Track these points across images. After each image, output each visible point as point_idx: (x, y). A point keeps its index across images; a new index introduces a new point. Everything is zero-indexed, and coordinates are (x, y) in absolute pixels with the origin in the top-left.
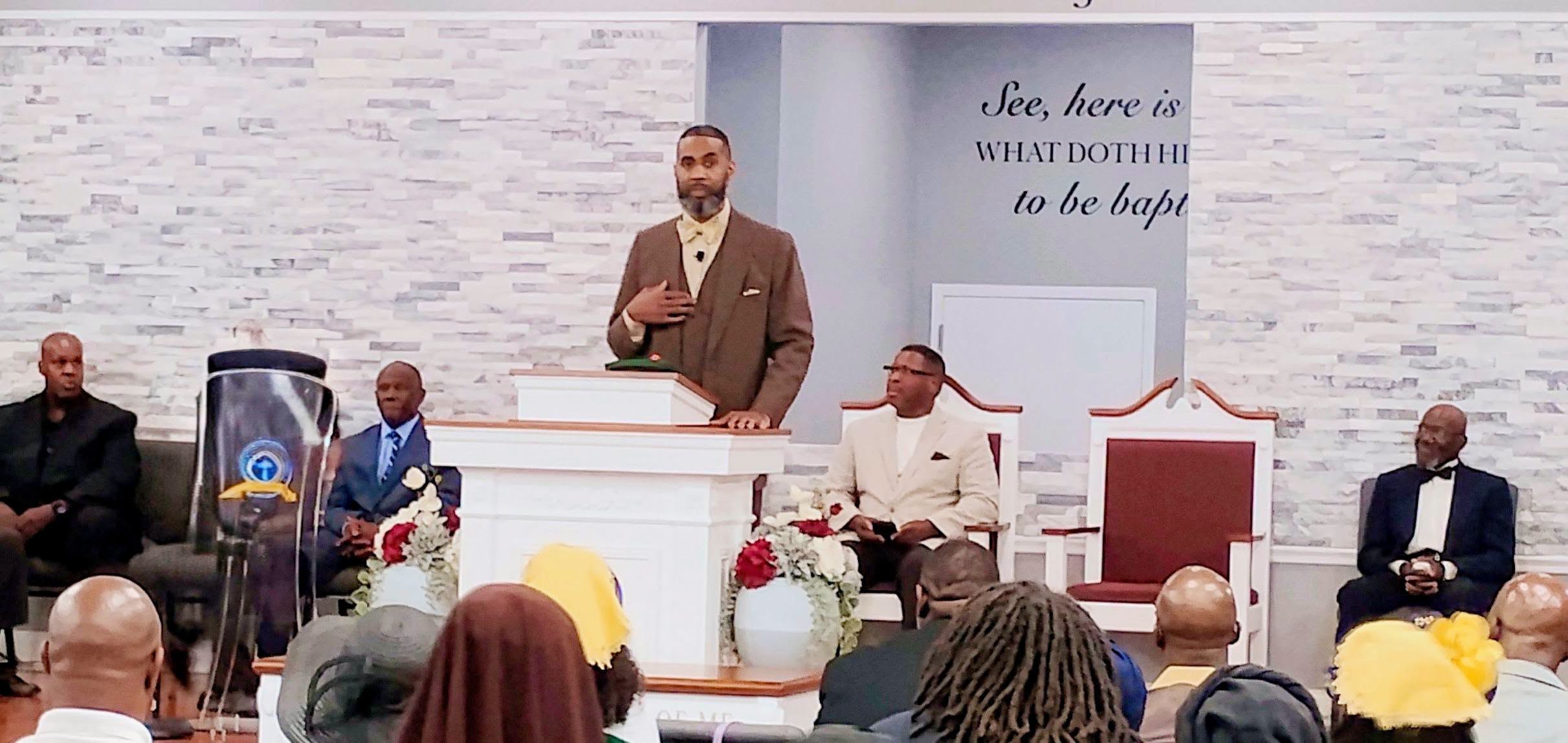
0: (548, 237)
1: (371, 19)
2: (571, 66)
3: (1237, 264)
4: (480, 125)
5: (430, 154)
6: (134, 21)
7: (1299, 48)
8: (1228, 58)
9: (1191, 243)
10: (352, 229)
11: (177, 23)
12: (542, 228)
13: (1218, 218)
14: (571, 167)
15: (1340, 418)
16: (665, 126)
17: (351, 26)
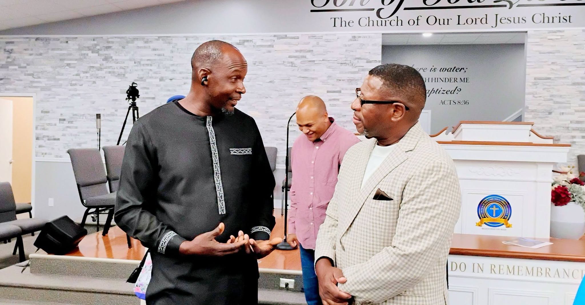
0: (340, 92)
1: (290, 34)
2: (346, 46)
3: (540, 97)
4: (320, 62)
5: (306, 70)
6: (223, 36)
7: (559, 37)
8: (538, 40)
9: (527, 91)
10: (284, 90)
11: (236, 36)
12: (338, 89)
13: (535, 84)
14: (346, 73)
15: (571, 138)
16: (373, 62)
17: (284, 36)
